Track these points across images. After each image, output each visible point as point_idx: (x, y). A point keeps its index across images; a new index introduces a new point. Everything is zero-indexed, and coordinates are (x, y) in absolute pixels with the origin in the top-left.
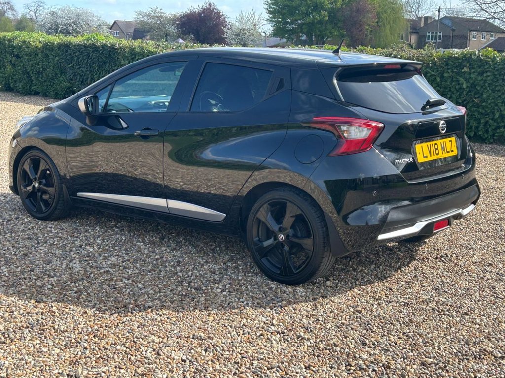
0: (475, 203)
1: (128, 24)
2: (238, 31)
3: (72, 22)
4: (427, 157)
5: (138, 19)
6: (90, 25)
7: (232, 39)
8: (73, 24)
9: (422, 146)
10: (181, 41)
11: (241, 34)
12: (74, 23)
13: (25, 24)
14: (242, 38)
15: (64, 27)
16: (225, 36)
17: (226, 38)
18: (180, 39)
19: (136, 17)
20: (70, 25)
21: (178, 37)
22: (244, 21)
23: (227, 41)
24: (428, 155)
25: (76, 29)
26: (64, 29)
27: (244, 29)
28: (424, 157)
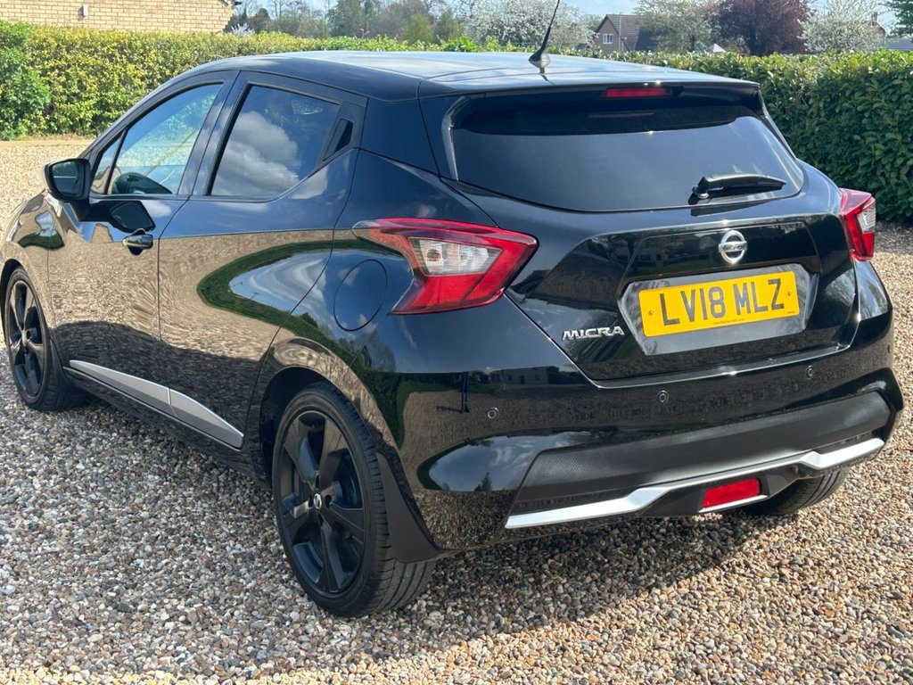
0: (883, 433)
1: (627, 19)
2: (828, 27)
3: (528, 21)
4: (675, 322)
5: (641, 10)
6: (559, 24)
7: (816, 43)
8: (528, 25)
9: (662, 296)
10: (717, 48)
11: (834, 33)
12: (532, 22)
13: (450, 25)
14: (834, 39)
15: (514, 29)
16: (804, 37)
17: (805, 41)
18: (716, 45)
19: (639, 6)
20: (523, 25)
21: (715, 42)
22: (842, 8)
23: (806, 47)
24: (684, 316)
25: (534, 32)
26: (513, 33)
27: (840, 24)
28: (667, 322)
